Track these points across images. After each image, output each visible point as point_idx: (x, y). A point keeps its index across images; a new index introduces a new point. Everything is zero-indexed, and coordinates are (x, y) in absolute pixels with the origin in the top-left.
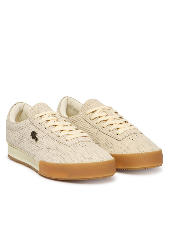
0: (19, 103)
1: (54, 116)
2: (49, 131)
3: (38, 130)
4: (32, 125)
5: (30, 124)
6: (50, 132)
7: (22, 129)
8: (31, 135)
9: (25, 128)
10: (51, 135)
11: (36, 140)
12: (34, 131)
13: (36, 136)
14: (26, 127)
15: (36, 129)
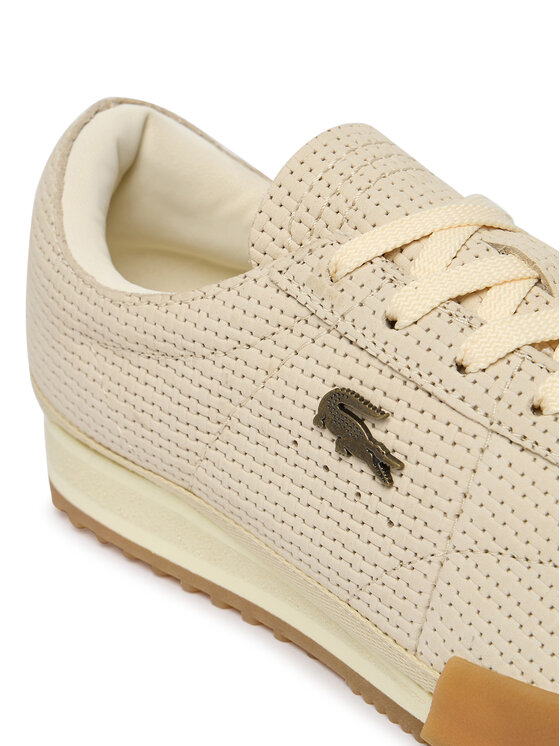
0: (120, 102)
1: (505, 250)
2: (510, 396)
3: (383, 381)
4: (310, 330)
5: (288, 320)
6: (524, 405)
7: (206, 352)
8: (322, 420)
9: (242, 352)
10: (534, 434)
11: (384, 467)
12: (343, 383)
13: (377, 434)
14: (252, 340)
15: (360, 371)
